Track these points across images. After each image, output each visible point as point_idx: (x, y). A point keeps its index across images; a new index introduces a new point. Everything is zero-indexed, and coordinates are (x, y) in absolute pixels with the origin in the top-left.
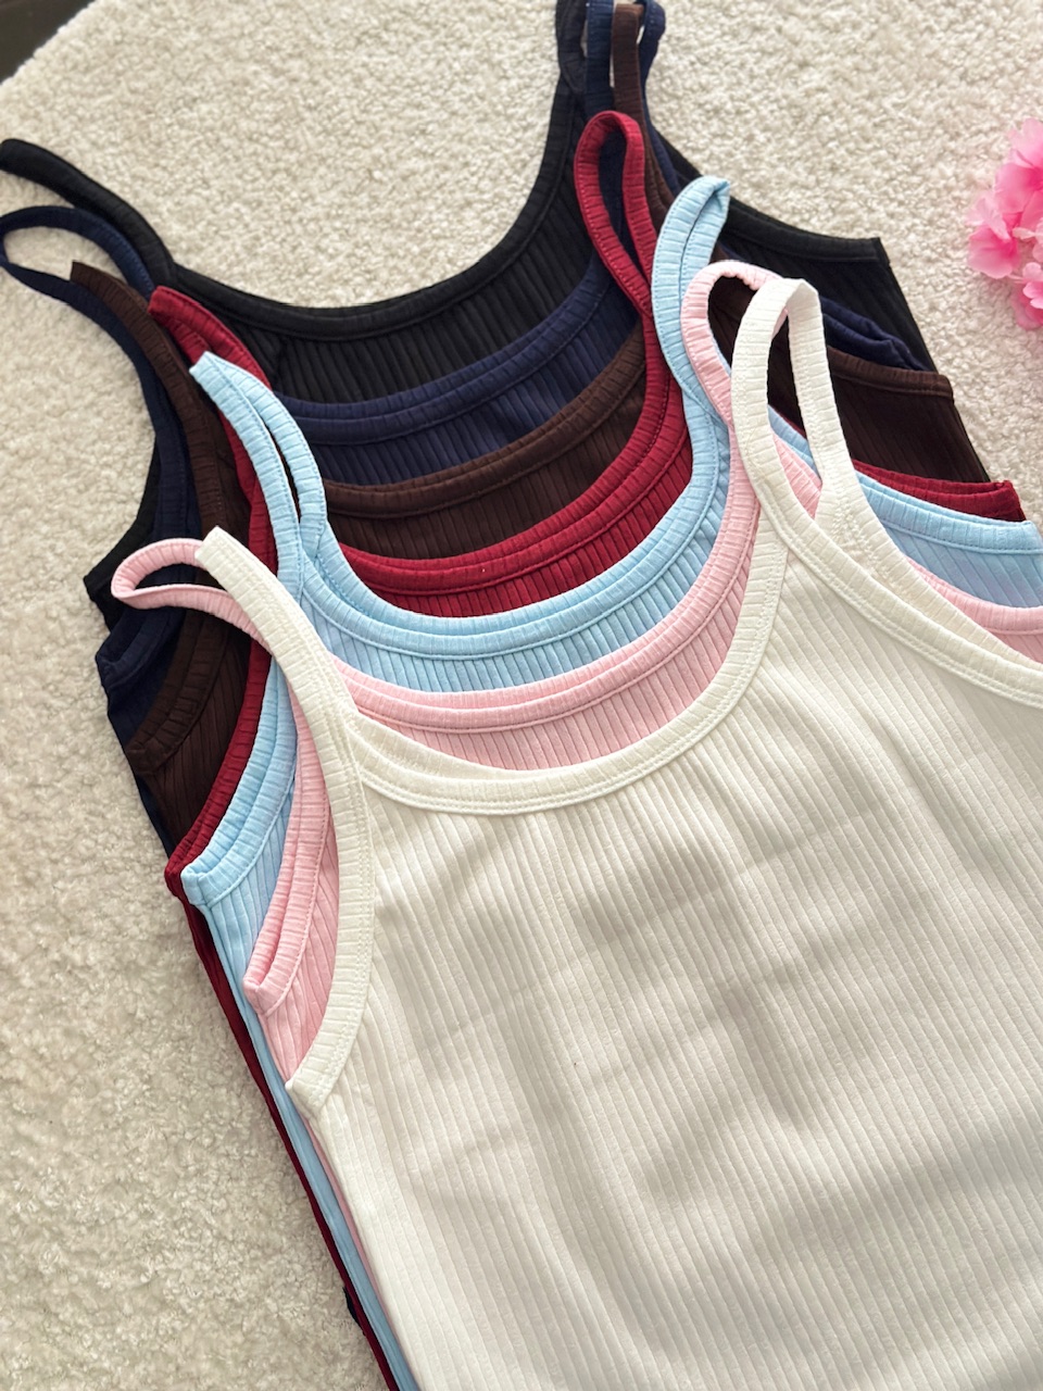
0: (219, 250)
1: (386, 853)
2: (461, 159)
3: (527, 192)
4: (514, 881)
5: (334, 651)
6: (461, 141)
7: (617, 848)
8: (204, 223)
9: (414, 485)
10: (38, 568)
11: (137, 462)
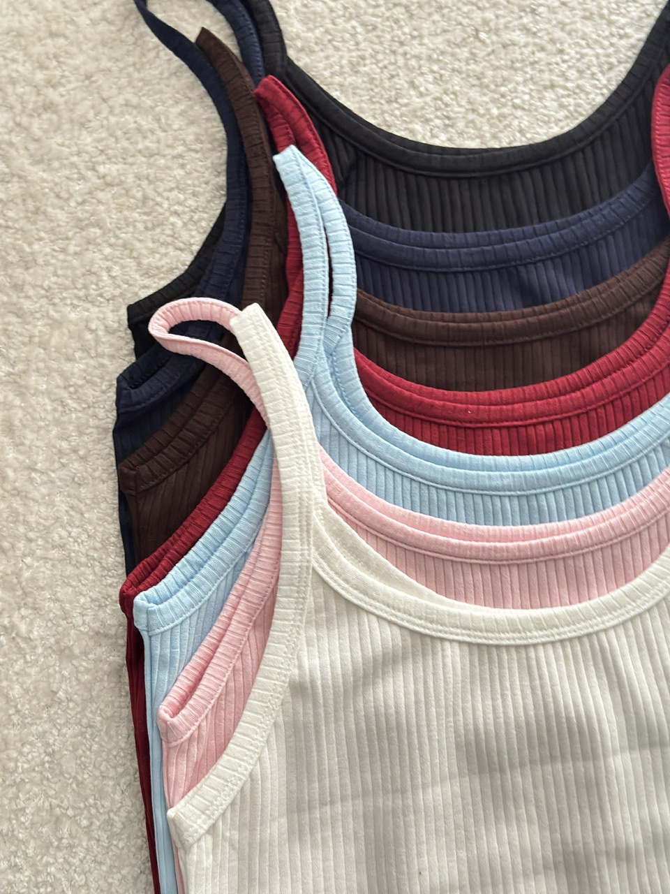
0: (327, 58)
1: (313, 632)
2: (558, 45)
3: (607, 93)
4: (416, 694)
5: (321, 441)
6: (563, 29)
7: (513, 695)
8: (322, 29)
9: (432, 319)
10: (92, 283)
11: (203, 219)
